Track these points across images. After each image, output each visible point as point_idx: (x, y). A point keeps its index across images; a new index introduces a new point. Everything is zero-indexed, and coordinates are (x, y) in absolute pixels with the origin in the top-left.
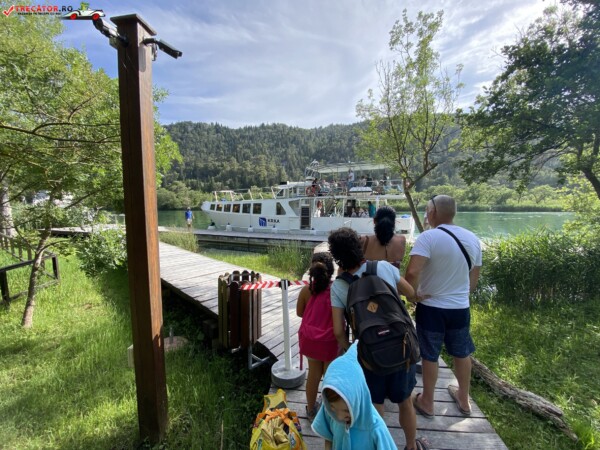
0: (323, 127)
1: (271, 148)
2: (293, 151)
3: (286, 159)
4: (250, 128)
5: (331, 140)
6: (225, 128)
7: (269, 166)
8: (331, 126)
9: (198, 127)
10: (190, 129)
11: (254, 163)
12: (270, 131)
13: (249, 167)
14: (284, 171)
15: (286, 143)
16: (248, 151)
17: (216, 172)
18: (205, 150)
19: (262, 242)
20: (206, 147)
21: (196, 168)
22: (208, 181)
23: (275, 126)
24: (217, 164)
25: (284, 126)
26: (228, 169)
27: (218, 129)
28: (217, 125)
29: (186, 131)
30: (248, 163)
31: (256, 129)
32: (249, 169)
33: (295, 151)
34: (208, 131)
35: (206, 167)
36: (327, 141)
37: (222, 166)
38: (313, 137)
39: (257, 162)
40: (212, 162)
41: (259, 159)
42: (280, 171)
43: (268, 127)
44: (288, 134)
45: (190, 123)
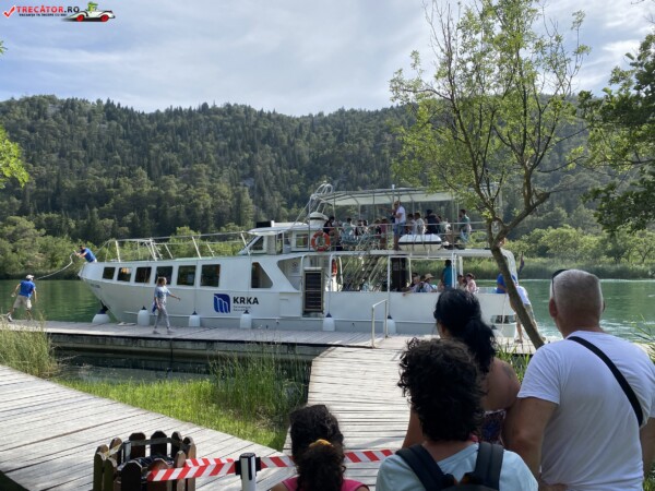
0: (326, 114)
1: (221, 152)
2: (266, 157)
3: (252, 174)
4: (178, 113)
5: (340, 139)
6: (126, 110)
7: (215, 188)
8: (341, 112)
9: (70, 105)
10: (51, 110)
11: (183, 181)
12: (220, 118)
13: (174, 188)
14: (247, 198)
15: (252, 143)
16: (174, 156)
17: (102, 198)
18: (82, 153)
19: (201, 349)
20: (85, 147)
21: (59, 189)
22: (84, 218)
23: (229, 109)
24: (105, 181)
25: (248, 110)
26: (130, 191)
27: (111, 111)
28: (109, 105)
29: (42, 114)
30: (172, 180)
31: (190, 113)
32: (173, 192)
33: (271, 158)
34: (91, 115)
35: (82, 190)
36: (332, 139)
37: (117, 186)
38: (306, 131)
39: (191, 179)
40: (95, 177)
41: (198, 174)
42: (238, 196)
43: (216, 111)
44: (256, 124)
45: (52, 99)
